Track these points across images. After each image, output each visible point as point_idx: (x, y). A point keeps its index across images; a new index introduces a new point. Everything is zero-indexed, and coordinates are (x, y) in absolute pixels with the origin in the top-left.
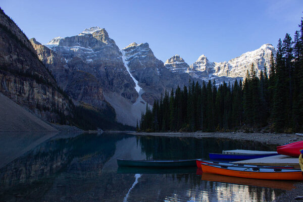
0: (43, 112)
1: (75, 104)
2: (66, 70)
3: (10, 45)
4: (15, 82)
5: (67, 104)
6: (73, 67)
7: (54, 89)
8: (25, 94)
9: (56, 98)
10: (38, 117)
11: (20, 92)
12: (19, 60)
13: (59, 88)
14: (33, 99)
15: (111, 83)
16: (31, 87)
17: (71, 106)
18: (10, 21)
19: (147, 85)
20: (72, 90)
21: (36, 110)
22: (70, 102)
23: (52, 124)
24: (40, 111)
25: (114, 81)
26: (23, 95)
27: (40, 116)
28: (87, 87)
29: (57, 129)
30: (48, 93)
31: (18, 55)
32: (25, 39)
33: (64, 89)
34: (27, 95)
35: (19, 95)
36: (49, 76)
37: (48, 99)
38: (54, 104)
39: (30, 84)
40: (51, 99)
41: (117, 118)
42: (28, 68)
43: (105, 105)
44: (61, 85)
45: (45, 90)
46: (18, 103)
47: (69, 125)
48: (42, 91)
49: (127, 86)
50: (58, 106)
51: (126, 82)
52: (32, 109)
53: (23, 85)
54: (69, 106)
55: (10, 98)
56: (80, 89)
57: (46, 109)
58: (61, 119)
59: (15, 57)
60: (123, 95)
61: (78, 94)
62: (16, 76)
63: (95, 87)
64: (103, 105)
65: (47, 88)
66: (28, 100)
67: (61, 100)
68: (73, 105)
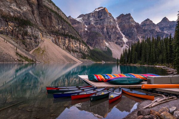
0: (75, 53)
1: (91, 49)
2: (86, 31)
3: (58, 21)
4: (62, 39)
5: (86, 49)
6: (90, 29)
7: (80, 41)
8: (66, 44)
9: (81, 46)
10: (73, 56)
11: (64, 44)
12: (62, 28)
13: (83, 41)
14: (70, 47)
15: (110, 37)
16: (69, 41)
17: (89, 50)
18: (58, 9)
19: (130, 37)
20: (90, 42)
21: (72, 52)
22: (88, 48)
23: (80, 59)
24: (74, 53)
25: (112, 36)
26: (65, 45)
27: (74, 55)
28: (97, 39)
29: (82, 61)
30: (77, 44)
31: (62, 26)
32: (65, 17)
33: (85, 41)
34: (67, 45)
35: (63, 45)
36: (78, 35)
37: (77, 47)
38: (80, 49)
39: (68, 39)
40: (79, 47)
41: (113, 55)
42: (67, 32)
43: (106, 48)
44: (84, 39)
45: (76, 42)
46: (63, 49)
47: (88, 59)
48: (74, 43)
49: (118, 38)
50: (82, 50)
51: (118, 36)
52: (70, 52)
53: (65, 40)
54: (88, 50)
55: (60, 47)
56: (94, 41)
57: (76, 51)
58: (84, 57)
59: (61, 27)
60: (116, 43)
61: (93, 43)
62: (62, 36)
63: (101, 40)
64: (105, 49)
65: (77, 41)
66: (68, 47)
67: (83, 47)
68: (90, 49)
